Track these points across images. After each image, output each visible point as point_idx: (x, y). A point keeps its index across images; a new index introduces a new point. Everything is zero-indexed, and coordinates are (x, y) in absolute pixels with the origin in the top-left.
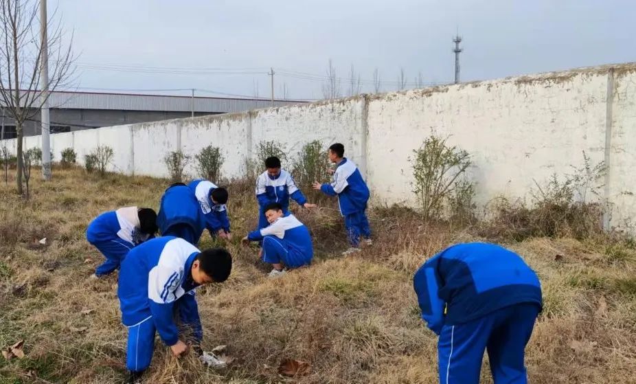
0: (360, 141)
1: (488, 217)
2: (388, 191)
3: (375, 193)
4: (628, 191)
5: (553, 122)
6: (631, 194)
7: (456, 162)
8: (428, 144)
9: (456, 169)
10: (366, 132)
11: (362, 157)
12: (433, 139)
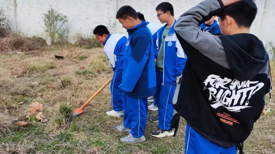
0: (13, 9)
1: (73, 41)
2: (28, 31)
3: (21, 32)
4: (122, 32)
5: (97, 7)
6: (123, 33)
7: (61, 20)
8: (49, 12)
9: (61, 22)
10: (16, 5)
11: (14, 15)
12: (52, 10)
